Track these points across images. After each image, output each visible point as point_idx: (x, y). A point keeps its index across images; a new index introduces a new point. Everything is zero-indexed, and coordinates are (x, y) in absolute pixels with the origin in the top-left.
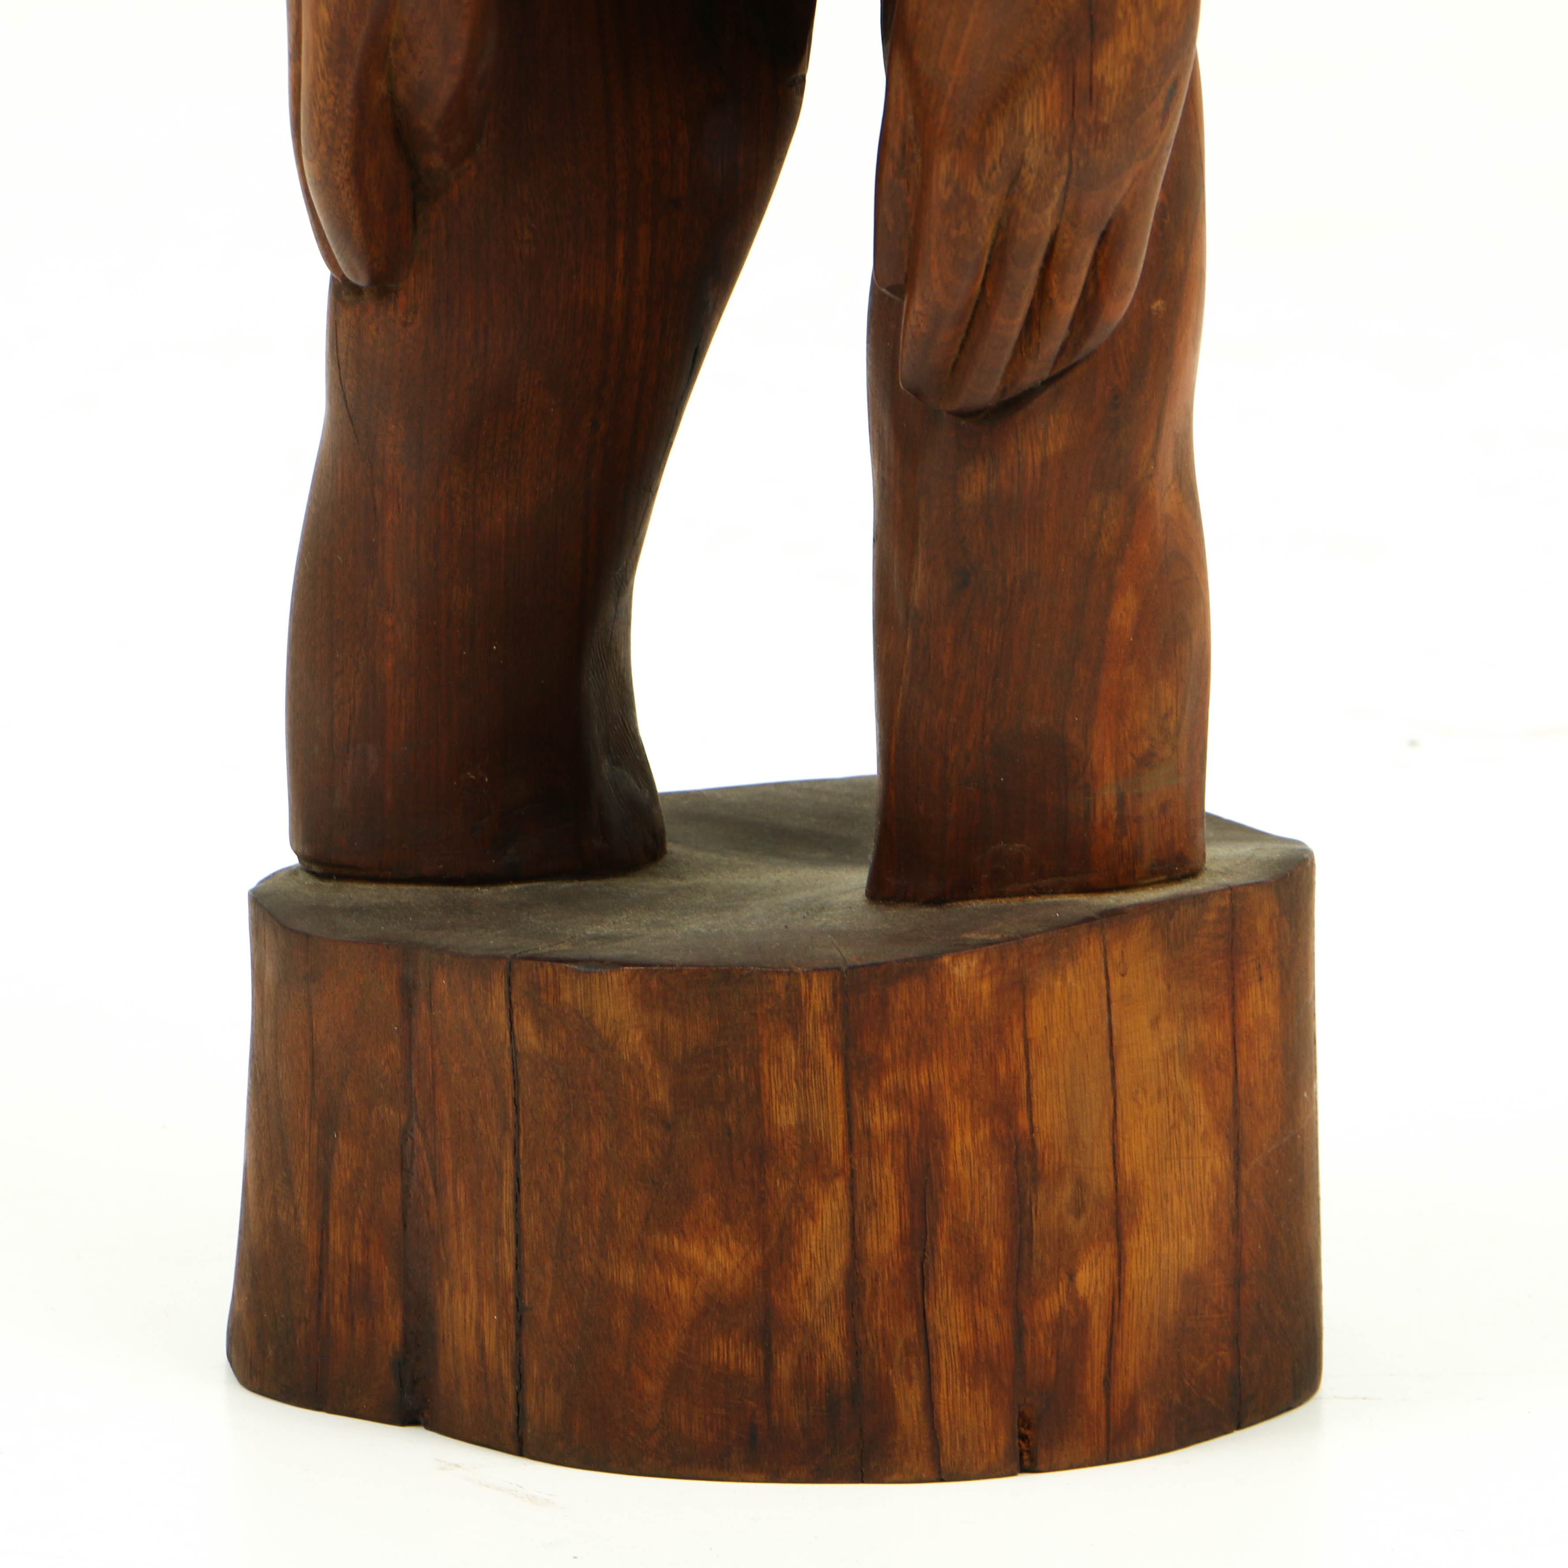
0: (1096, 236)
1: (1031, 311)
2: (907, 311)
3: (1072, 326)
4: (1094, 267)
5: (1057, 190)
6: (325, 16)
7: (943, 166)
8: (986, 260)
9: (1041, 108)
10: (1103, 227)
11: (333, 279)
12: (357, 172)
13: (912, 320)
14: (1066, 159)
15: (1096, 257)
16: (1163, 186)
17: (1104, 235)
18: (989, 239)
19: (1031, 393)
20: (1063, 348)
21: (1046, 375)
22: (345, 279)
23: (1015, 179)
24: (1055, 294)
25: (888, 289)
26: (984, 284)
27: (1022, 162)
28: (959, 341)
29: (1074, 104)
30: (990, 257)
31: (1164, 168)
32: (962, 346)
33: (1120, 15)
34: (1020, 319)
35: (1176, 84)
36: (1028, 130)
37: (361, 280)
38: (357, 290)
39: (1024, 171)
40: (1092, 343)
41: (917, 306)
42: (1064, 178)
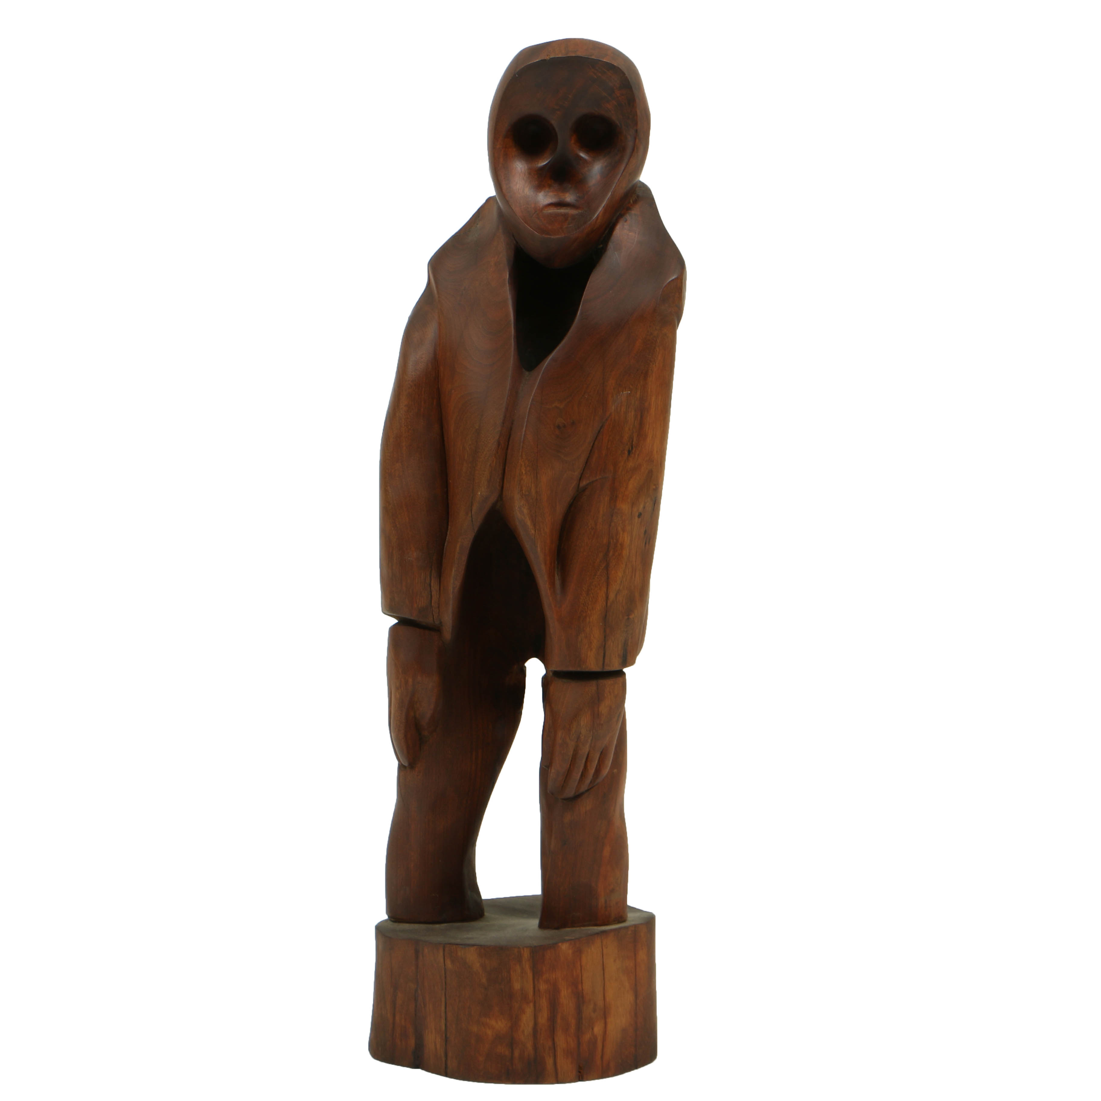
0: (600, 753)
1: (582, 772)
2: (550, 772)
3: (593, 776)
4: (599, 761)
5: (589, 741)
6: (398, 696)
7: (560, 734)
8: (571, 759)
9: (585, 719)
10: (601, 750)
11: (399, 764)
12: (406, 736)
13: (551, 775)
14: (592, 732)
15: (599, 758)
16: (617, 740)
17: (602, 752)
18: (572, 753)
19: (582, 794)
20: (591, 782)
21: (586, 789)
22: (402, 764)
23: (578, 738)
24: (589, 768)
25: (545, 766)
26: (570, 765)
27: (580, 733)
28: (563, 780)
29: (594, 718)
30: (572, 758)
31: (617, 735)
32: (565, 781)
33: (606, 695)
34: (580, 774)
35: (620, 713)
36: (582, 725)
37: (406, 764)
38: (405, 767)
39: (581, 735)
40: (599, 780)
41: (553, 771)
42: (591, 738)
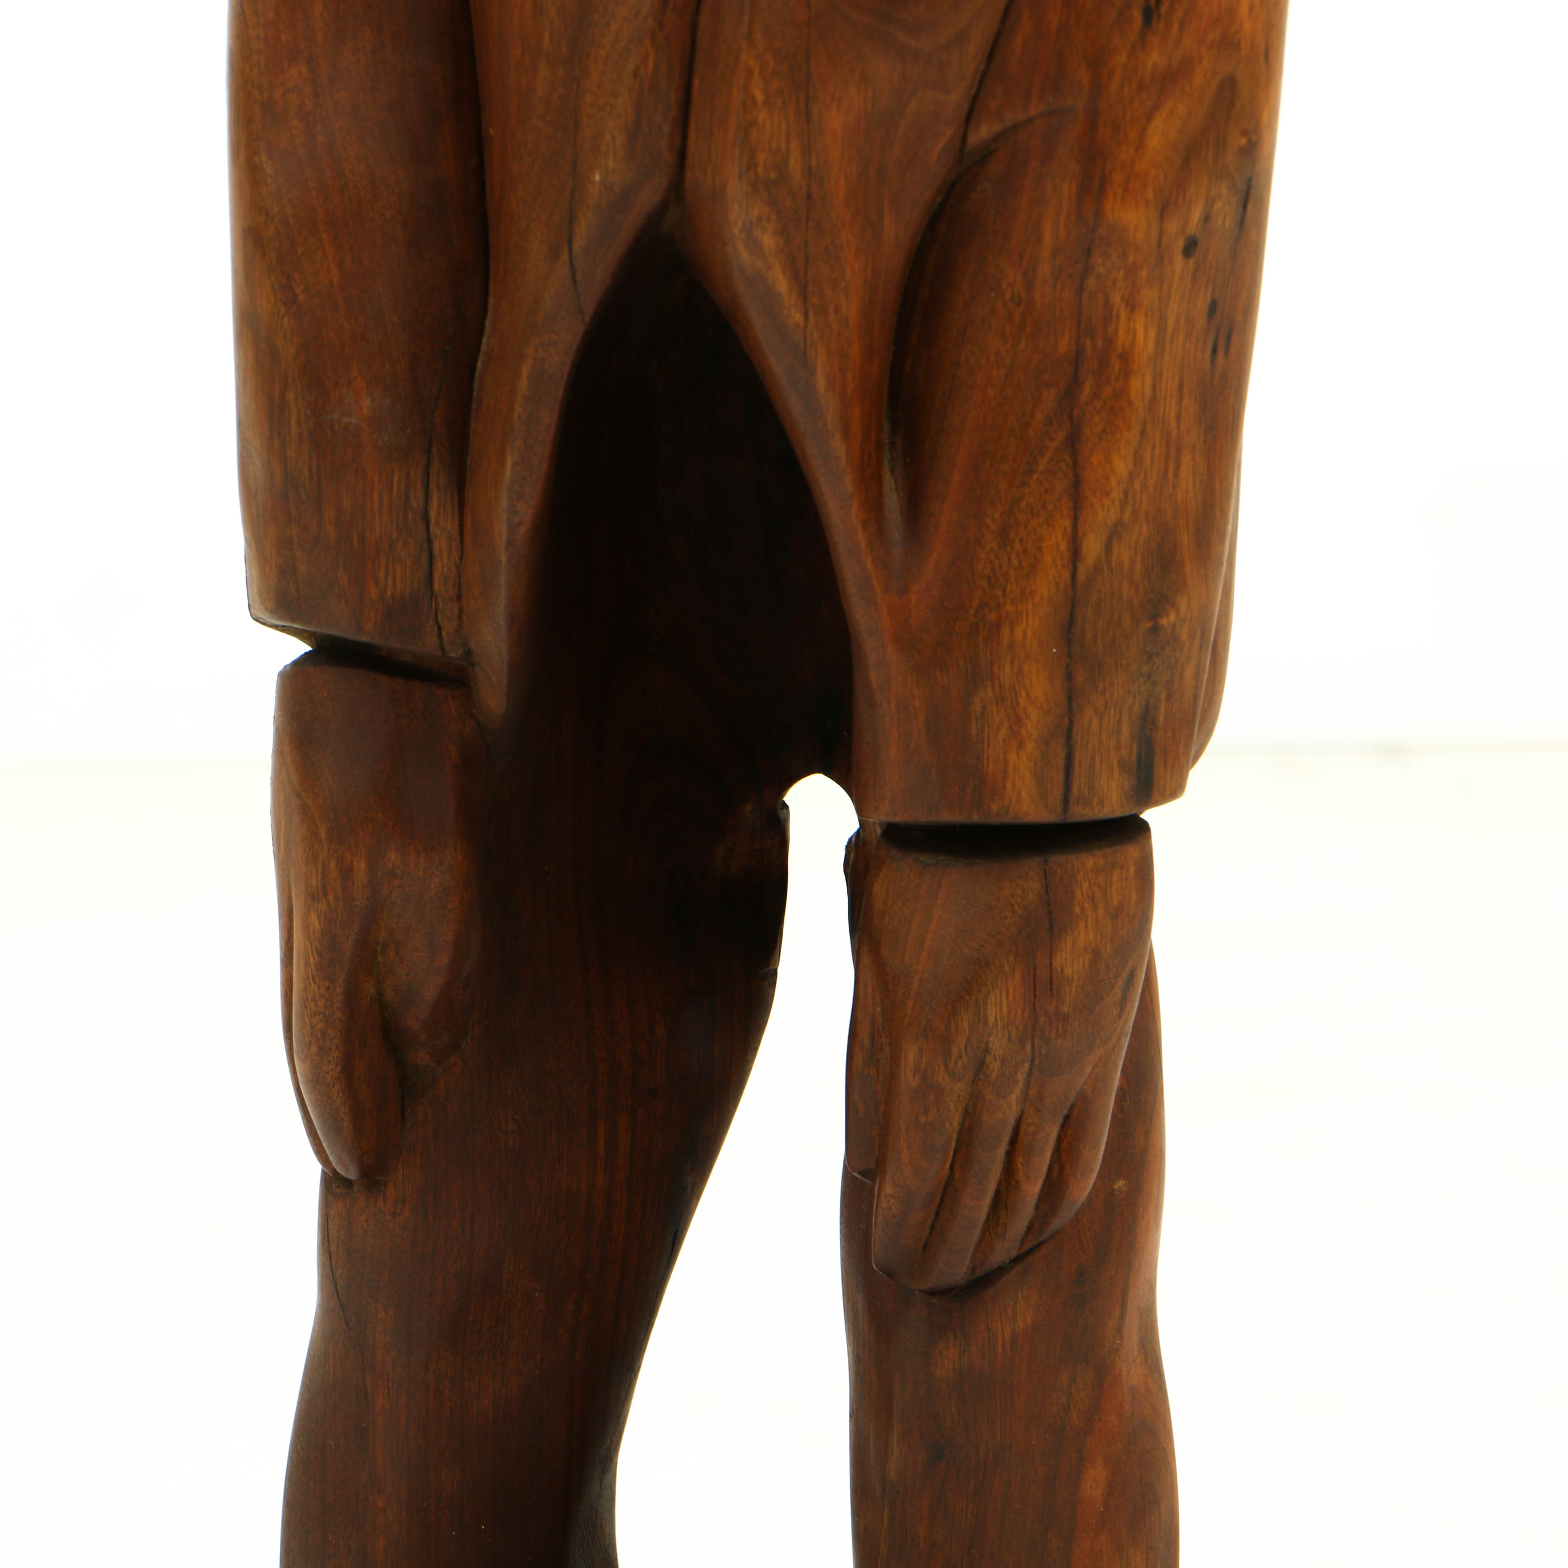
0: (1059, 1120)
1: (998, 1192)
2: (879, 1195)
3: (1038, 1206)
4: (1058, 1149)
5: (1021, 1077)
6: (315, 923)
7: (910, 1055)
8: (953, 1144)
9: (1004, 998)
10: (1065, 1112)
11: (324, 1173)
12: (347, 1069)
13: (884, 1204)
14: (1028, 1047)
15: (1059, 1139)
16: (1123, 1071)
17: (1067, 1118)
18: (956, 1124)
19: (1000, 1271)
20: (1030, 1228)
21: (1014, 1253)
22: (336, 1173)
23: (980, 1066)
24: (1020, 1176)
25: (859, 1173)
26: (952, 1167)
27: (987, 1051)
28: (929, 1223)
29: (1035, 996)
30: (958, 1142)
31: (1124, 1053)
32: (933, 1227)
33: (1077, 910)
34: (987, 1201)
35: (1132, 975)
36: (992, 1020)
37: (352, 1174)
38: (347, 1183)
39: (988, 1059)
40: (1062, 1219)
41: (889, 1190)
42: (1027, 1065)
